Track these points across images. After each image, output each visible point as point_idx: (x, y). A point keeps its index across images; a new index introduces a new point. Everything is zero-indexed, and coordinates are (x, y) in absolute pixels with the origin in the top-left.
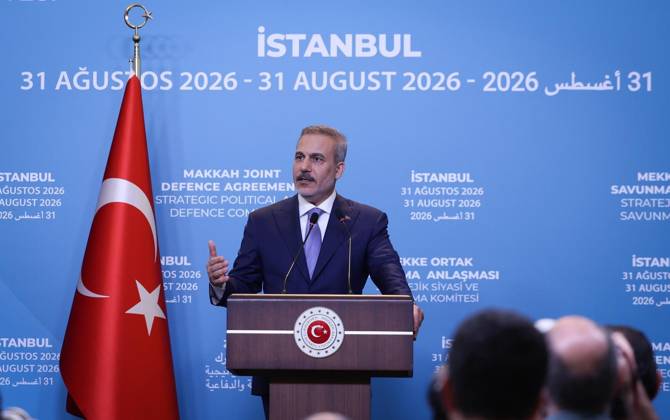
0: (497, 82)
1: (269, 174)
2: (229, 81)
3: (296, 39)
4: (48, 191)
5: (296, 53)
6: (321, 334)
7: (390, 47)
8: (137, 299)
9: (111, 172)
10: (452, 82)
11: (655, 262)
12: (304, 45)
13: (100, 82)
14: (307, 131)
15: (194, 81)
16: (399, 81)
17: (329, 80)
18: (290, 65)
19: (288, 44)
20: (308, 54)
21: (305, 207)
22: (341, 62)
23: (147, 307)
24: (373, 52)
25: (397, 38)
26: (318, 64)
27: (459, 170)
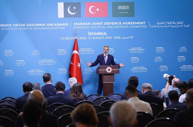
0: (116, 38)
1: (90, 49)
2: (85, 38)
3: (93, 33)
4: (64, 51)
5: (93, 35)
6: (109, 70)
7: (103, 34)
8: (78, 64)
9: (74, 49)
10: (111, 38)
11: (134, 58)
12: (94, 34)
13: (70, 39)
14: (105, 47)
15: (81, 38)
16: (105, 38)
17: (97, 38)
18: (92, 36)
19: (92, 34)
20: (94, 35)
21: (104, 55)
22: (98, 36)
23: (79, 65)
24: (102, 34)
25: (104, 33)
26: (95, 36)
27: (112, 48)
